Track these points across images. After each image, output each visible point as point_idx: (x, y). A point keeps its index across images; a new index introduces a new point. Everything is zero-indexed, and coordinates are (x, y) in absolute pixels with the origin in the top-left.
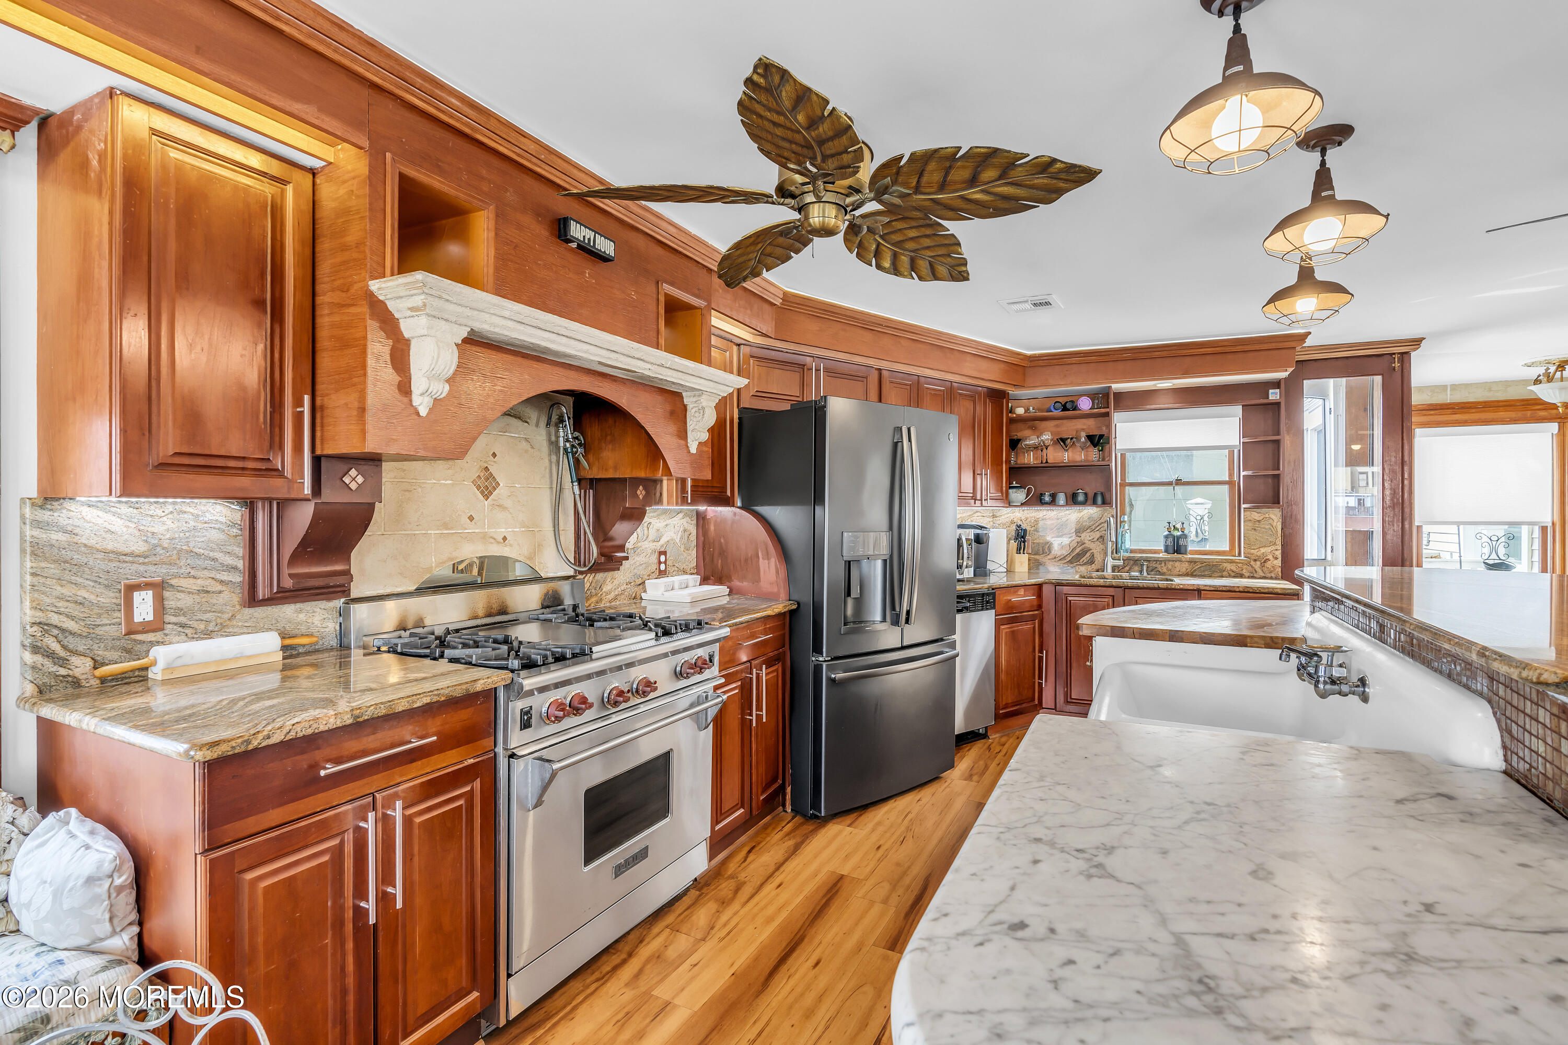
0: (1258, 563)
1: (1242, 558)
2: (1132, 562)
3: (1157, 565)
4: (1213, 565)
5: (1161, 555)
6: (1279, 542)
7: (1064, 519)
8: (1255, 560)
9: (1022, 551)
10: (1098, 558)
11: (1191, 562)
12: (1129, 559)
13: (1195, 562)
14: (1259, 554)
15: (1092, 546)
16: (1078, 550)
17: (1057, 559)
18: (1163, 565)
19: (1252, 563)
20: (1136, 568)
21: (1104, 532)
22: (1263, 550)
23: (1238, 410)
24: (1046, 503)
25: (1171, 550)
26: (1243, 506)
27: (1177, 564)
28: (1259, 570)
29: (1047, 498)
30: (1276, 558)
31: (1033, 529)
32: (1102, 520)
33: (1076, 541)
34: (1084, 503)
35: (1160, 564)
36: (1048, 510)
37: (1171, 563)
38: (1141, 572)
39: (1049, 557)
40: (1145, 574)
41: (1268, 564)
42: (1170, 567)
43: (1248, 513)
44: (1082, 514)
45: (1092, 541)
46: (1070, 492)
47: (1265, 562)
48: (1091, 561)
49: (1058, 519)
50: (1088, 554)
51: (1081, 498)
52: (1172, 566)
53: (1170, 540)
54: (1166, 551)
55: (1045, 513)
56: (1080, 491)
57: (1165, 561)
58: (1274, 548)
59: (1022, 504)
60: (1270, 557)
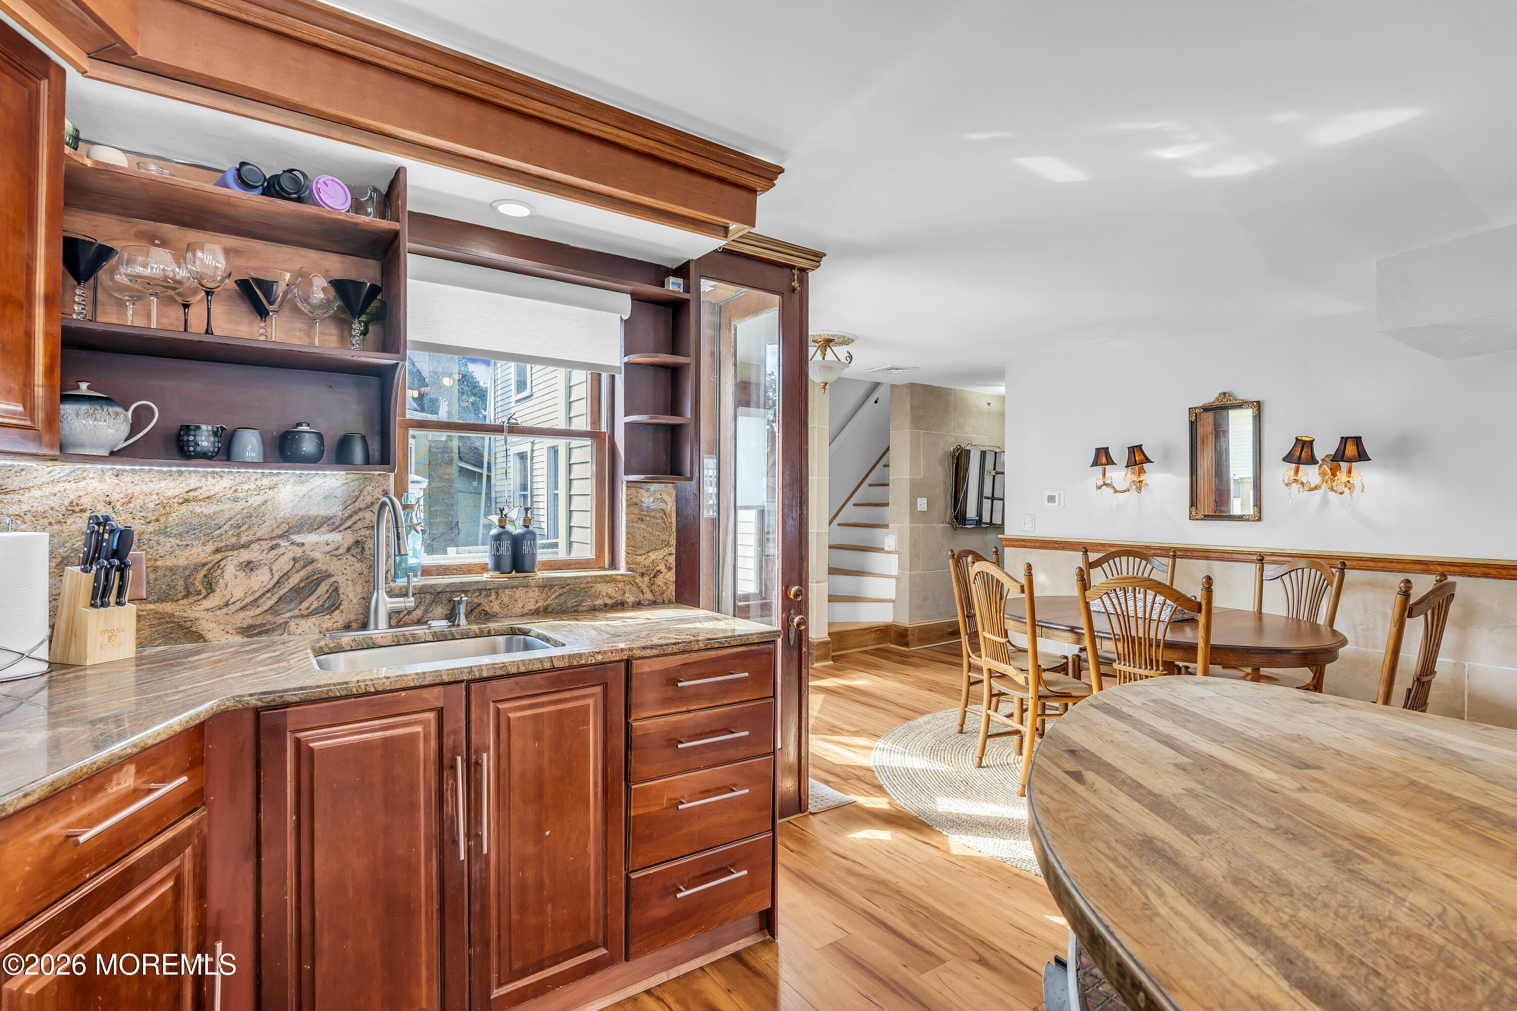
0: (646, 579)
1: (622, 570)
2: (428, 596)
3: (482, 600)
4: (581, 589)
5: (485, 577)
6: (673, 542)
7: (257, 500)
8: (642, 575)
9: (113, 598)
10: (351, 595)
11: (547, 586)
12: (421, 592)
13: (551, 587)
14: (647, 563)
15: (334, 566)
16: (294, 580)
17: (233, 608)
18: (493, 597)
19: (639, 580)
20: (439, 610)
21: (365, 532)
22: (653, 556)
23: (625, 303)
24: (204, 456)
25: (507, 563)
26: (623, 478)
27: (519, 593)
28: (646, 590)
29: (205, 441)
30: (670, 569)
31: (151, 528)
32: (360, 504)
33: (291, 555)
34: (313, 460)
35: (488, 596)
36: (205, 475)
37: (507, 592)
38: (451, 616)
39: (207, 604)
40: (463, 621)
41: (660, 580)
42: (506, 600)
43: (633, 490)
44: (305, 488)
45: (334, 554)
46: (276, 426)
47: (655, 576)
48: (332, 605)
49: (236, 500)
50: (323, 587)
51: (308, 446)
52: (511, 597)
53: (506, 545)
54: (498, 567)
55: (193, 482)
56: (305, 428)
57: (498, 589)
58: (666, 551)
59: (115, 455)
60: (662, 567)
